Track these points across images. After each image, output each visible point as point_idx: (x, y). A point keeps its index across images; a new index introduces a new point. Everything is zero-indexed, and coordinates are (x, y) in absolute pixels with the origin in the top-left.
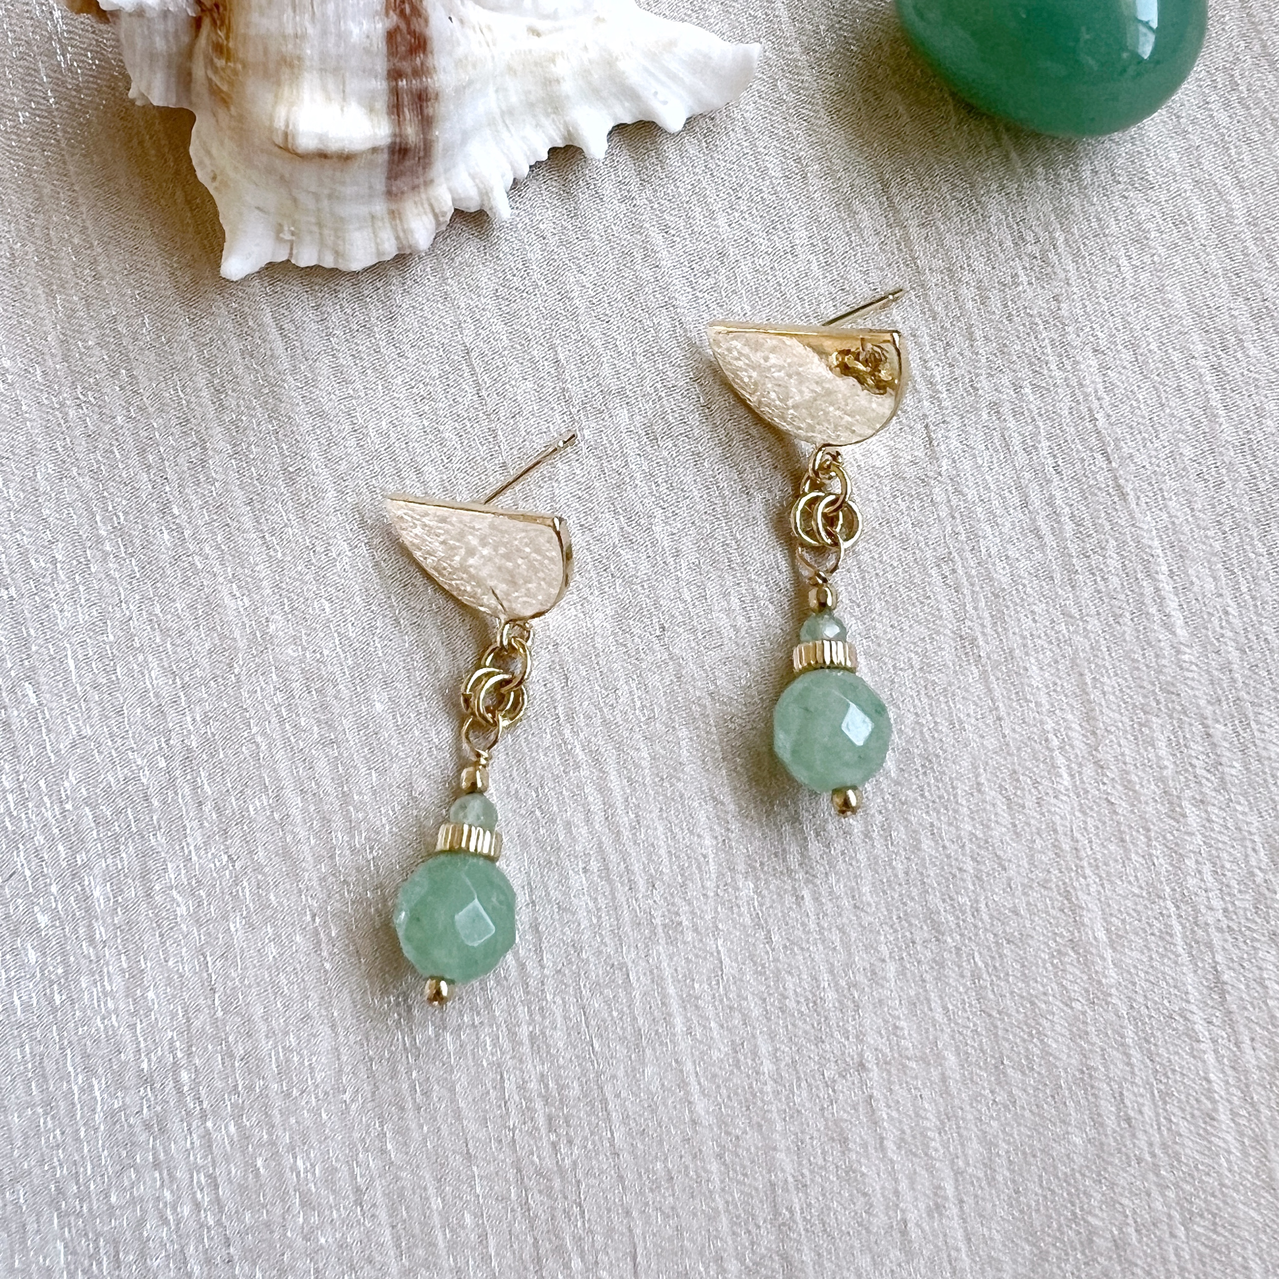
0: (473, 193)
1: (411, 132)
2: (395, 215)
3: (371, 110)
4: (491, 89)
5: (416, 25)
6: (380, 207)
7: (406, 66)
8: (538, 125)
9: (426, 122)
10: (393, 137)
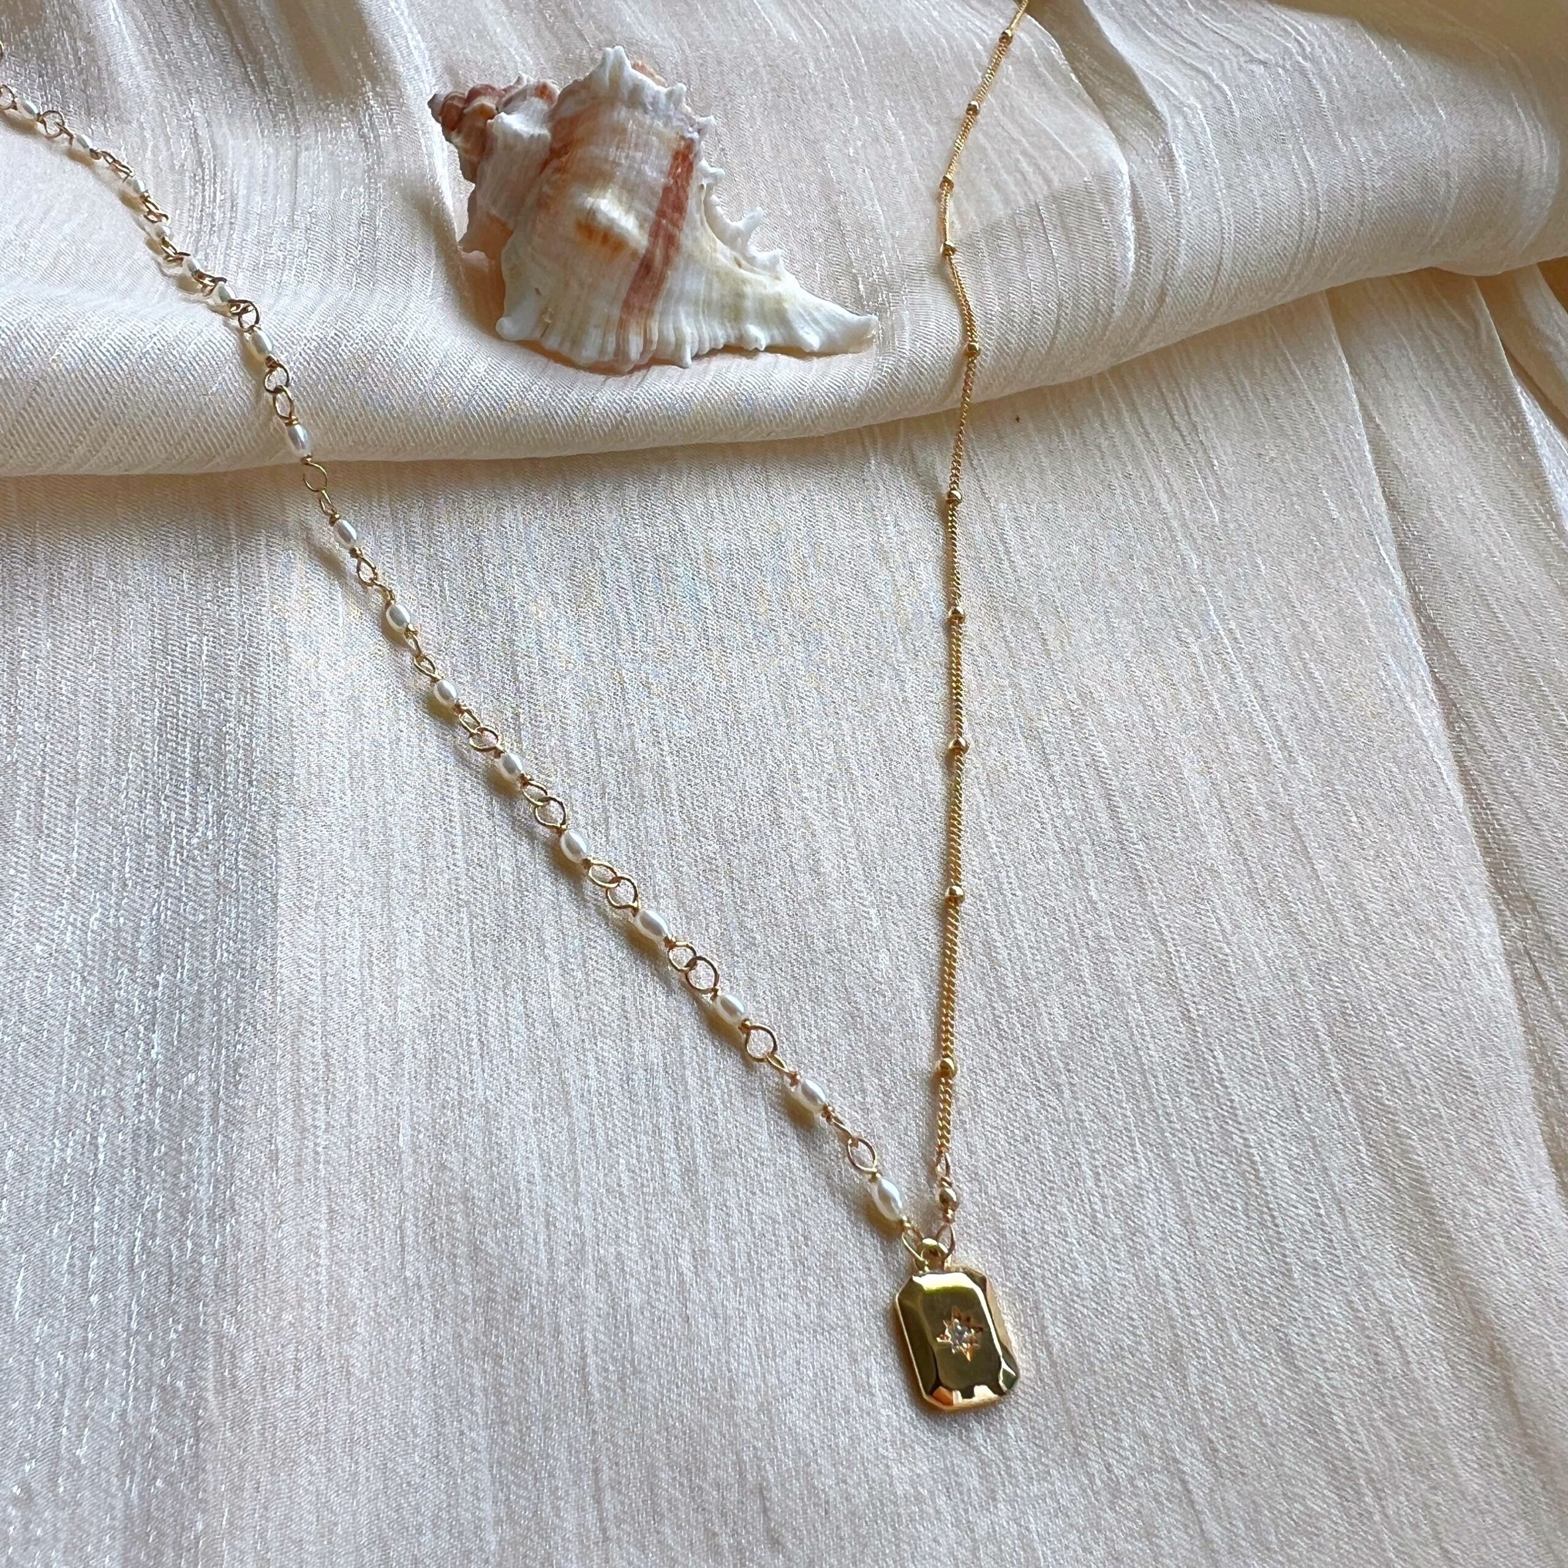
0: (673, 339)
1: (659, 254)
2: (622, 325)
3: (641, 226)
4: (704, 278)
5: (681, 194)
7: (669, 211)
9: (667, 260)
10: (648, 251)
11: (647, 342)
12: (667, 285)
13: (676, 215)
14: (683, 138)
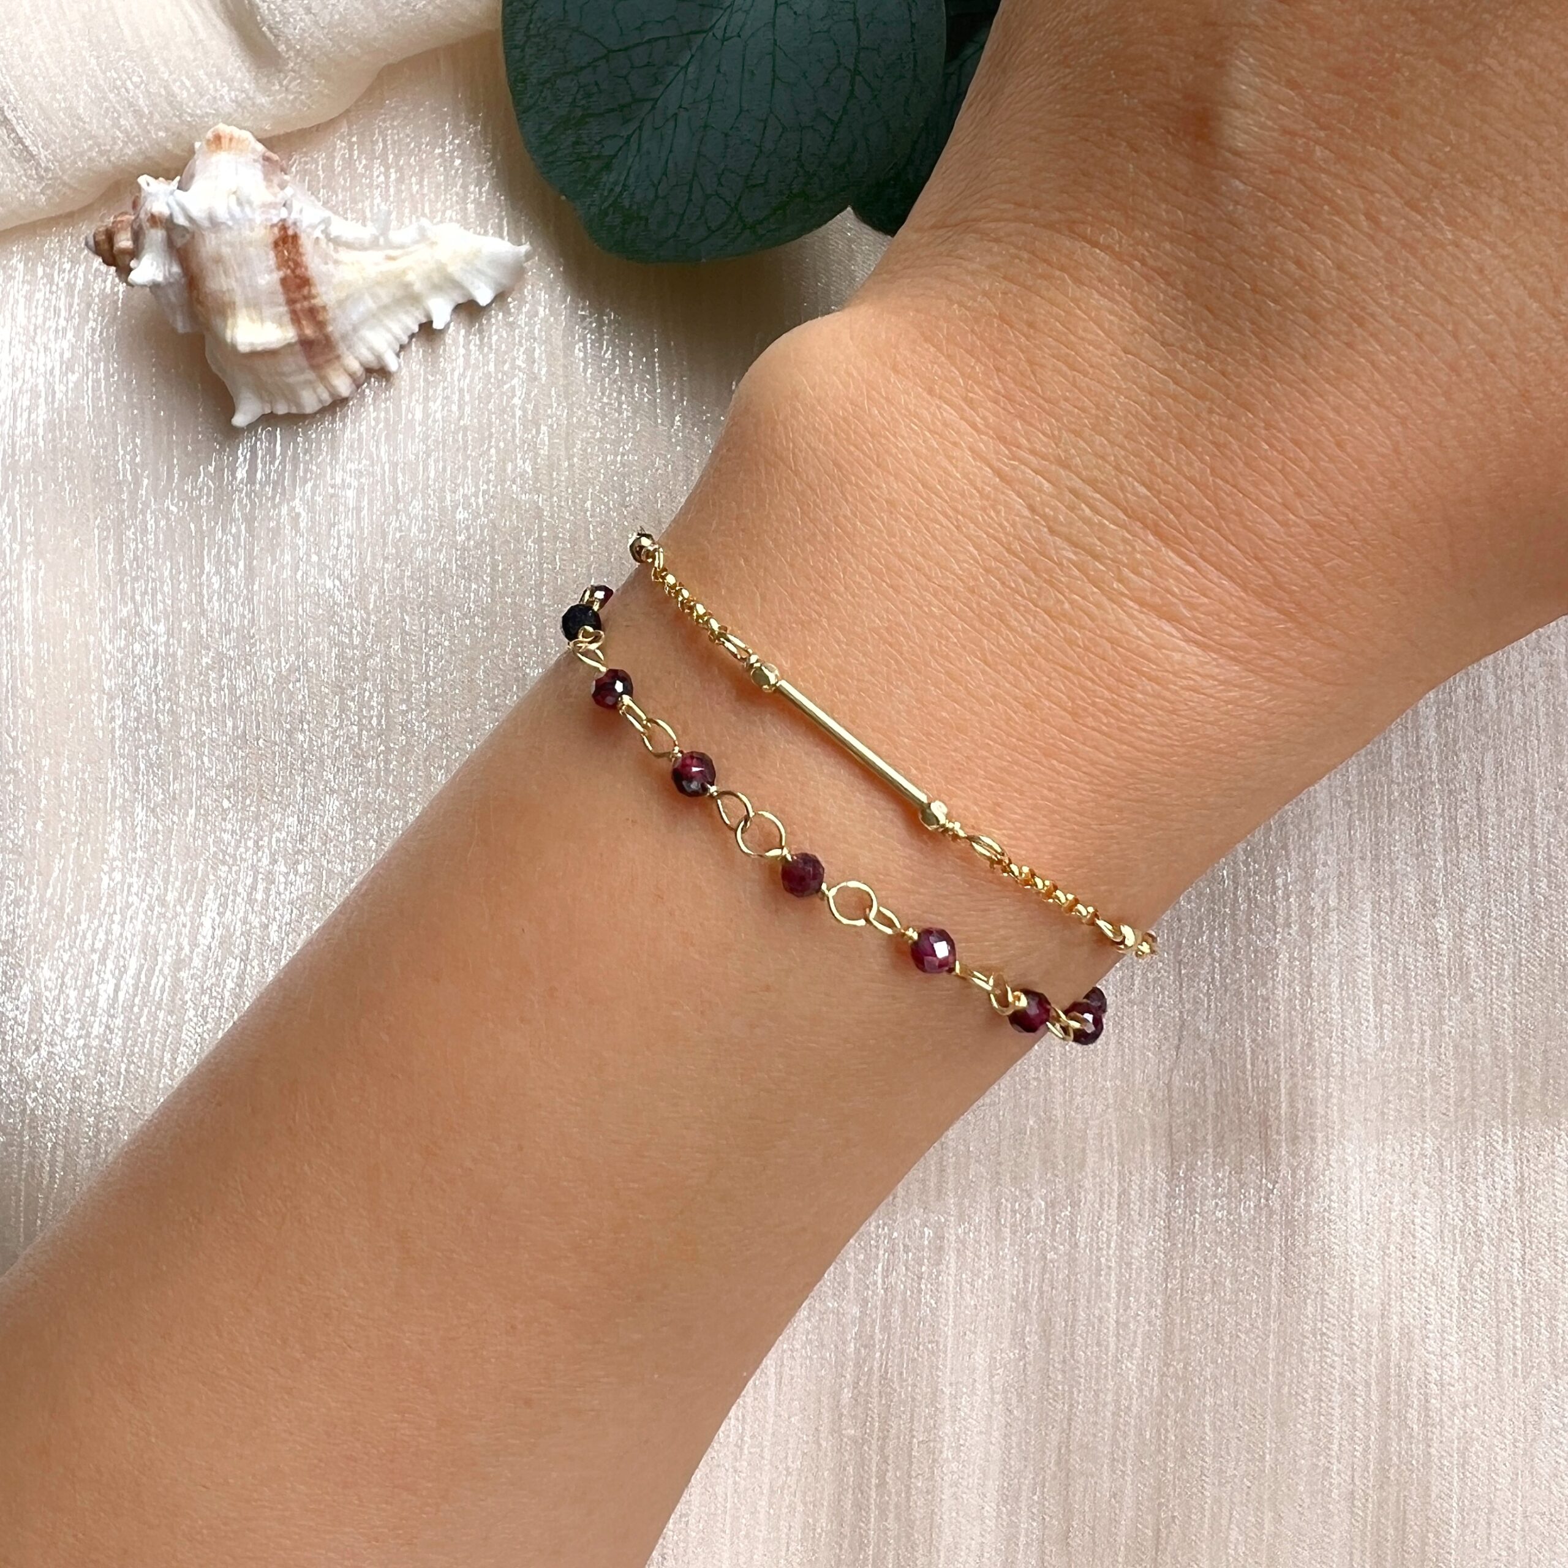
1: (309, 332)
2: (323, 379)
3: (281, 325)
4: (367, 297)
5: (298, 272)
6: (310, 375)
7: (296, 295)
8: (407, 312)
9: (320, 325)
10: (299, 336)
11: (352, 375)
12: (336, 336)
13: (305, 291)
14: (273, 226)
